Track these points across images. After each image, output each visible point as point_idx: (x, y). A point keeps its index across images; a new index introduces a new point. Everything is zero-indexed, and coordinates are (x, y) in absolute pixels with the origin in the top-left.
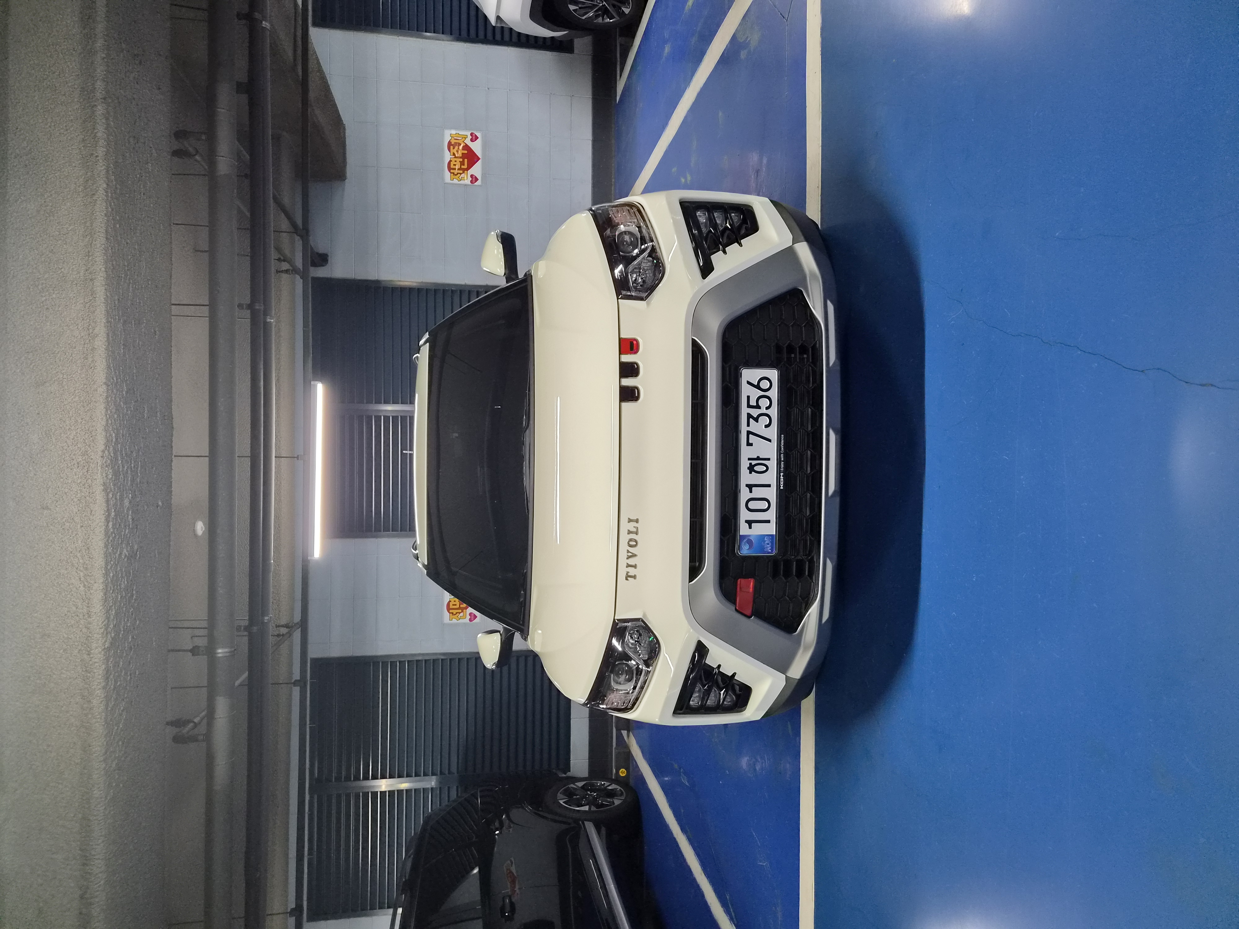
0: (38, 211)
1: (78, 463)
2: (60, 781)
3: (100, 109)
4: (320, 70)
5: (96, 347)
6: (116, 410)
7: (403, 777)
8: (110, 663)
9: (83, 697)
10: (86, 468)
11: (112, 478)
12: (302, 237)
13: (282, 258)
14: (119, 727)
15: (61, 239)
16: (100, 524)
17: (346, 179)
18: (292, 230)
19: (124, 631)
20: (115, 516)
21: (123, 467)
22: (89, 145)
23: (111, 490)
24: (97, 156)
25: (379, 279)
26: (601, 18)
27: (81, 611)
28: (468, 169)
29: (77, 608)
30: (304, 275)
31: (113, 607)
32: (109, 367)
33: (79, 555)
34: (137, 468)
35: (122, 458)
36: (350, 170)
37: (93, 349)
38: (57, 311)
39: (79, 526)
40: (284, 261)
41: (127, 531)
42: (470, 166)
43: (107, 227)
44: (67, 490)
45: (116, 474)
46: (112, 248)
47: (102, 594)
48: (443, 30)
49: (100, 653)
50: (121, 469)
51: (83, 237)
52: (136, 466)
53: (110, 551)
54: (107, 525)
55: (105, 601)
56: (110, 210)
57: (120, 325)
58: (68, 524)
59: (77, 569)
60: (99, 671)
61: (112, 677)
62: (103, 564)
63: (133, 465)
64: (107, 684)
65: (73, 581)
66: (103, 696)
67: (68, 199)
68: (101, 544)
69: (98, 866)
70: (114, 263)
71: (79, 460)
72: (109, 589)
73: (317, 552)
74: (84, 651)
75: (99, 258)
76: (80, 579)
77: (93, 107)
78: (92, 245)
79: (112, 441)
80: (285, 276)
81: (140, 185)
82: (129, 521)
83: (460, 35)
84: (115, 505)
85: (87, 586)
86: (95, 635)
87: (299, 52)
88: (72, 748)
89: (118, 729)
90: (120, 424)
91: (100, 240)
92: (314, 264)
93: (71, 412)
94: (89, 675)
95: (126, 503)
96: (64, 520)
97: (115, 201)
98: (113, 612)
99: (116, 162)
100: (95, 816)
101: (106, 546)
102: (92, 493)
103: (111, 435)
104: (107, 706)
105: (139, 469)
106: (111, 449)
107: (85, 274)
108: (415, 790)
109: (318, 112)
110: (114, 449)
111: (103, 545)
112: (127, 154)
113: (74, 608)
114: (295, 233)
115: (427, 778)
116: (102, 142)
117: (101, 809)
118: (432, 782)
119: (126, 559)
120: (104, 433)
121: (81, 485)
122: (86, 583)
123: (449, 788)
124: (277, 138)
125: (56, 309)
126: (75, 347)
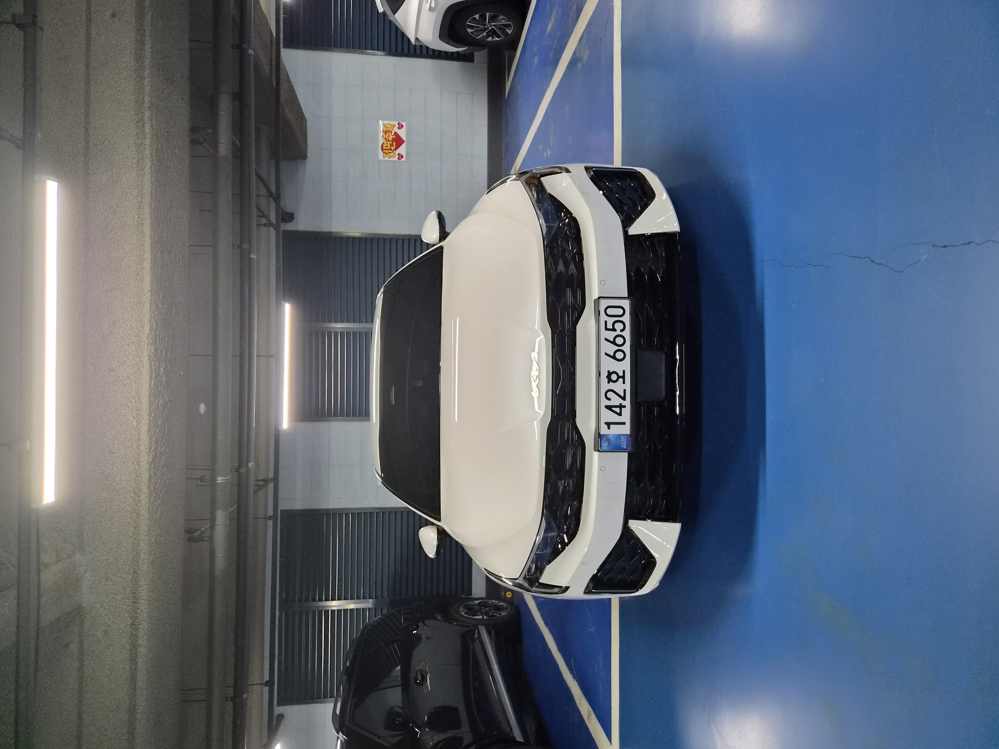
0: (108, 180)
1: (133, 342)
2: (119, 548)
3: (147, 114)
4: (289, 81)
5: (144, 267)
6: (156, 308)
7: (348, 599)
8: (152, 472)
9: (135, 493)
10: (138, 345)
11: (153, 352)
12: (275, 200)
13: (261, 215)
14: (156, 515)
15: (123, 198)
16: (146, 381)
17: (307, 158)
18: (268, 195)
19: (160, 453)
20: (155, 377)
21: (160, 346)
22: (140, 137)
23: (153, 360)
24: (145, 145)
25: (331, 231)
26: (491, 37)
27: (134, 437)
28: (395, 149)
29: (131, 435)
30: (276, 228)
31: (154, 436)
32: (152, 280)
33: (133, 401)
34: (168, 348)
35: (160, 340)
36: (311, 151)
37: (143, 268)
38: (120, 244)
39: (133, 383)
40: (263, 217)
41: (162, 388)
42: (398, 146)
43: (151, 190)
44: (125, 359)
45: (156, 350)
46: (154, 204)
47: (147, 427)
48: (378, 48)
49: (146, 465)
50: (159, 347)
51: (137, 197)
52: (168, 347)
53: (152, 399)
54: (150, 383)
55: (149, 432)
56: (153, 179)
57: (159, 254)
58: (126, 381)
59: (132, 410)
60: (145, 477)
61: (152, 481)
62: (148, 407)
63: (166, 345)
64: (150, 486)
65: (129, 418)
66: (147, 493)
67: (127, 172)
68: (147, 394)
69: (143, 605)
70: (156, 214)
71: (133, 340)
72: (151, 424)
73: (285, 424)
74: (136, 463)
75: (147, 210)
76: (134, 416)
77: (143, 113)
78: (143, 202)
79: (154, 328)
80: (263, 228)
81: (171, 163)
82: (163, 382)
83: (390, 51)
84: (155, 370)
85: (138, 421)
86: (143, 453)
87: (274, 68)
88: (127, 526)
89: (155, 517)
90: (159, 318)
91: (147, 199)
92: (284, 221)
93: (128, 309)
94: (139, 478)
95: (162, 369)
96: (124, 379)
97: (156, 173)
98: (154, 440)
99: (157, 148)
100: (141, 571)
101: (150, 396)
102: (142, 361)
103: (153, 324)
104: (149, 500)
105: (169, 348)
106: (153, 333)
107: (138, 220)
108: (357, 609)
109: (287, 111)
110: (155, 333)
111: (148, 395)
112: (164, 144)
113: (130, 435)
114: (270, 197)
115: (365, 600)
116: (148, 136)
117: (145, 567)
118: (368, 604)
119: (161, 406)
120: (149, 323)
121: (135, 356)
122: (137, 419)
123: (382, 608)
124: (258, 129)
125: (120, 243)
126: (131, 267)
